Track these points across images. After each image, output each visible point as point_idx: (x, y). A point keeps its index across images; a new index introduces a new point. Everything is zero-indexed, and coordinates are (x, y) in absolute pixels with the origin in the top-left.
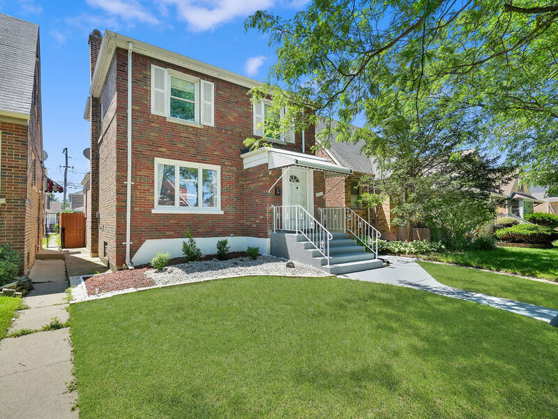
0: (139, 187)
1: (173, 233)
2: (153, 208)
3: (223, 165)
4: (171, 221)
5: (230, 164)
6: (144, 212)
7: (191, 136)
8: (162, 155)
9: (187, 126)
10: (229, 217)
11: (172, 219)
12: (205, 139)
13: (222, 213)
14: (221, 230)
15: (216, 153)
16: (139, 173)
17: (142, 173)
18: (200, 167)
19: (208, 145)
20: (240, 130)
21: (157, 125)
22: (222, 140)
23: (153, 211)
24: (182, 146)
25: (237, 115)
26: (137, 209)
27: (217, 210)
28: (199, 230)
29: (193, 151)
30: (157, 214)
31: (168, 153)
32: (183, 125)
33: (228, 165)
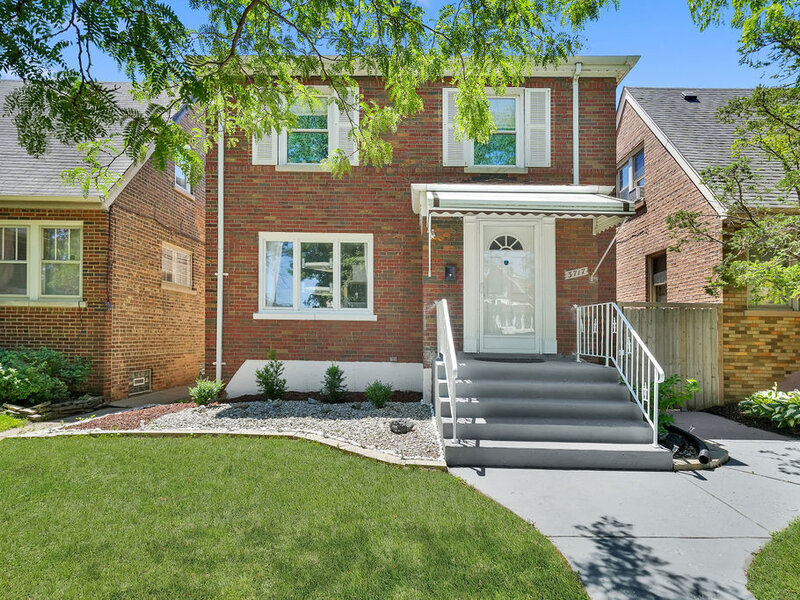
0: (235, 280)
1: (286, 351)
2: (257, 310)
3: (377, 232)
4: (283, 332)
5: (391, 228)
6: (243, 317)
7: (319, 190)
8: (271, 228)
9: (311, 173)
10: (388, 326)
11: (285, 329)
12: (342, 190)
13: (374, 318)
14: (373, 349)
15: (362, 212)
16: (235, 259)
17: (241, 258)
18: (336, 239)
19: (349, 200)
20: (414, 162)
21: (262, 181)
22: (376, 186)
23: (256, 316)
24: (301, 208)
25: (407, 134)
26: (232, 313)
27: (366, 314)
28: (331, 348)
29: (320, 214)
30: (262, 320)
31: (278, 222)
32: (304, 173)
33: (388, 232)
